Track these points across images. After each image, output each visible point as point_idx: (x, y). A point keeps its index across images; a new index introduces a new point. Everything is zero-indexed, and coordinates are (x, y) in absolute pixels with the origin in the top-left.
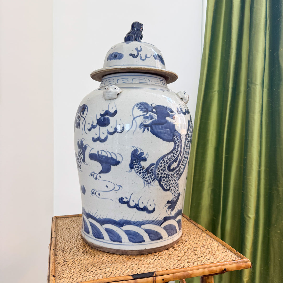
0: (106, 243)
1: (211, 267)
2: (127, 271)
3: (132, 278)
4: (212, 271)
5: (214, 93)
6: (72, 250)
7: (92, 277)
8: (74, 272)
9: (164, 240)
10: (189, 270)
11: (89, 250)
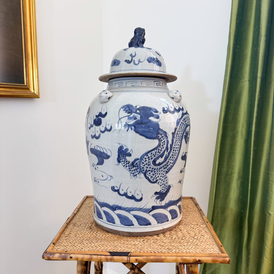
0: (104, 223)
1: (185, 256)
2: (110, 248)
3: (110, 255)
4: (185, 260)
5: (244, 83)
6: (81, 225)
7: (80, 249)
8: (70, 243)
9: (152, 226)
10: (162, 256)
11: (94, 227)
